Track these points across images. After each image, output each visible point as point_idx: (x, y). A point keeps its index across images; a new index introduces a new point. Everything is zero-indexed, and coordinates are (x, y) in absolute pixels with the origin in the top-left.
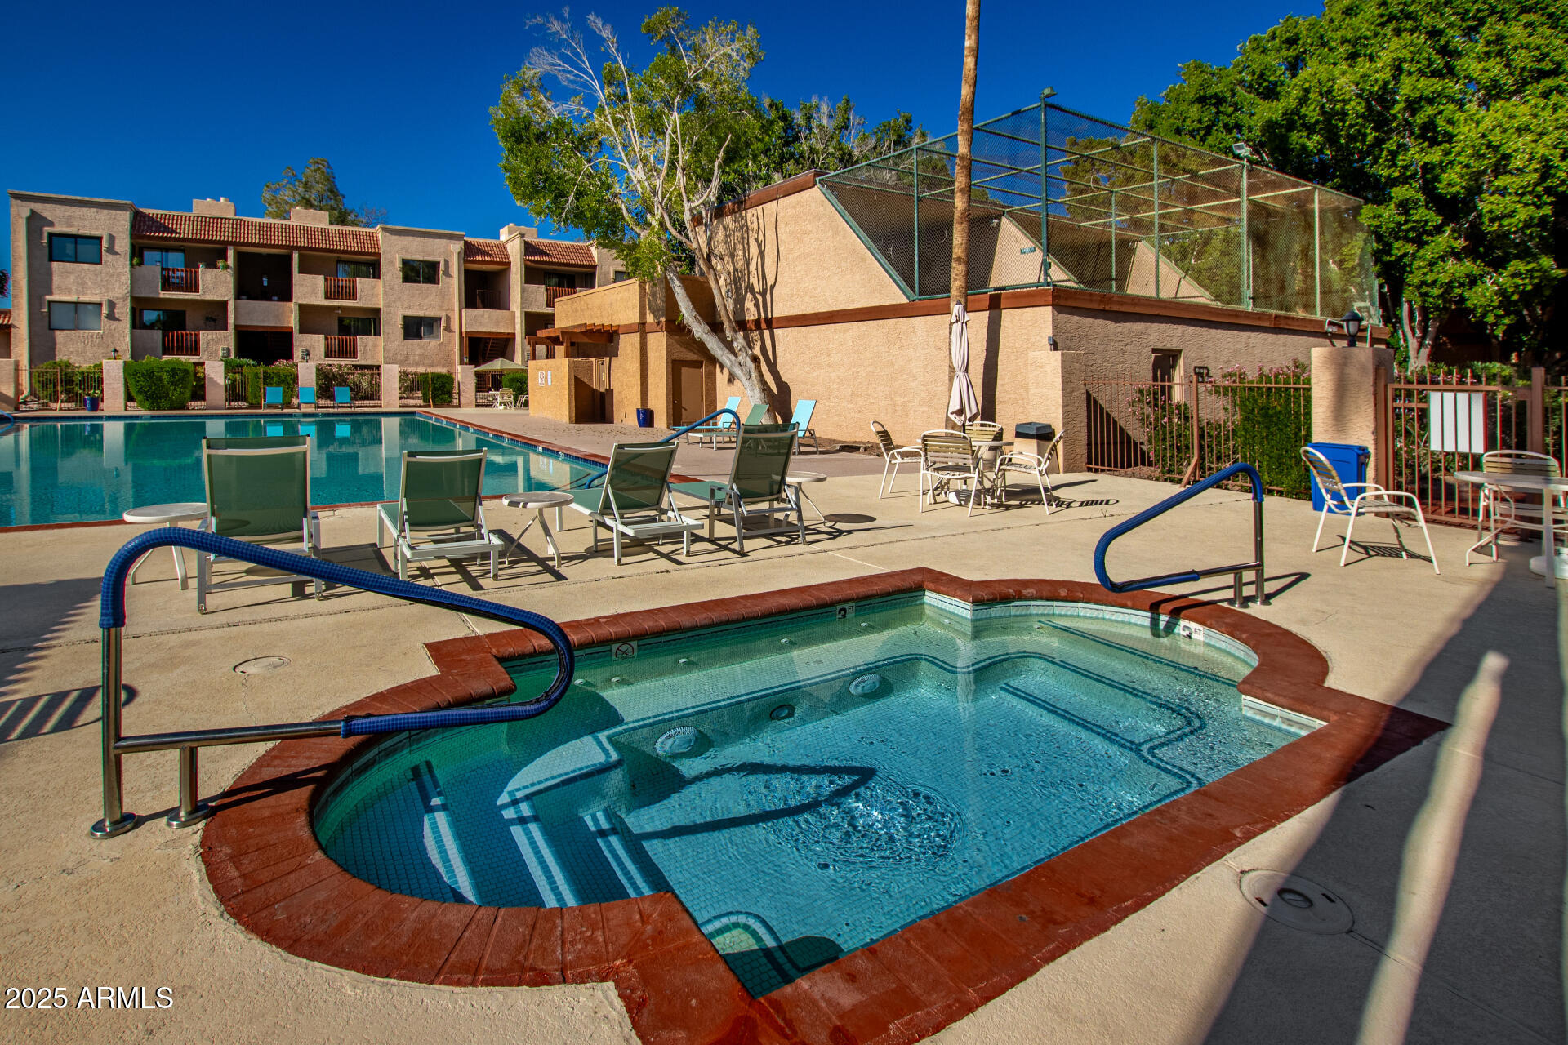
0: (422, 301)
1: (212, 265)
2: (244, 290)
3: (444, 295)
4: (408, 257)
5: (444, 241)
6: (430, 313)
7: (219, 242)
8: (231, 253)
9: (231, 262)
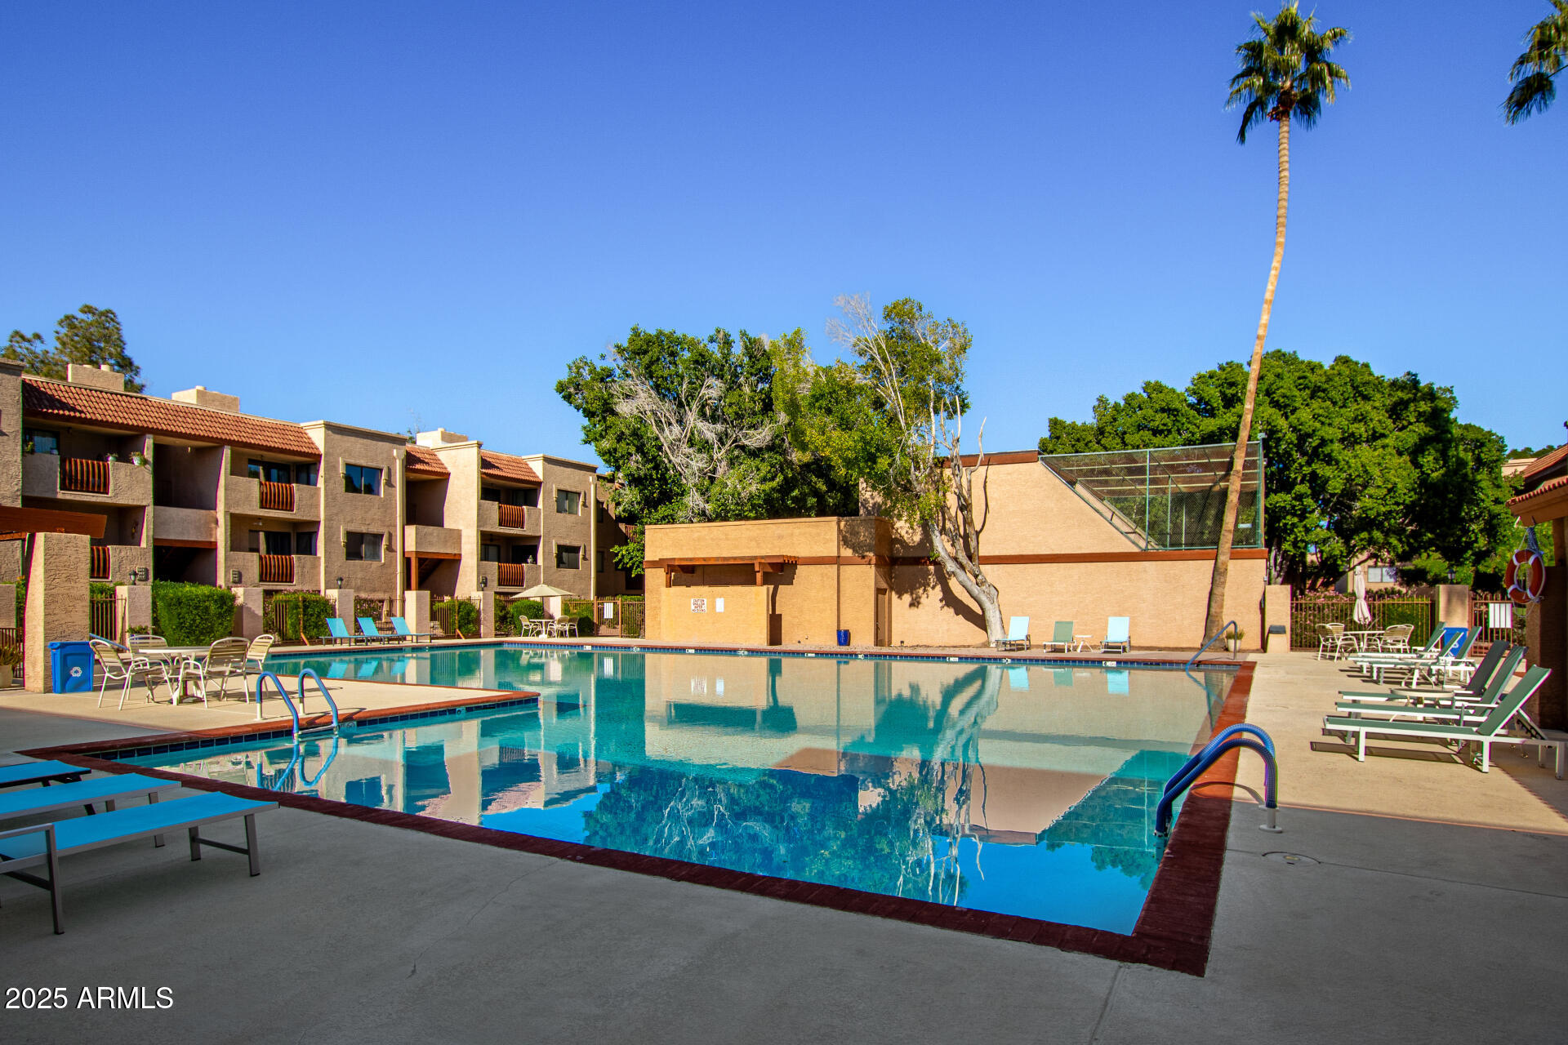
0: (363, 514)
1: (124, 458)
2: (165, 495)
3: (388, 505)
4: (352, 461)
5: (386, 445)
6: (374, 529)
7: (132, 427)
8: (149, 442)
9: (149, 454)
